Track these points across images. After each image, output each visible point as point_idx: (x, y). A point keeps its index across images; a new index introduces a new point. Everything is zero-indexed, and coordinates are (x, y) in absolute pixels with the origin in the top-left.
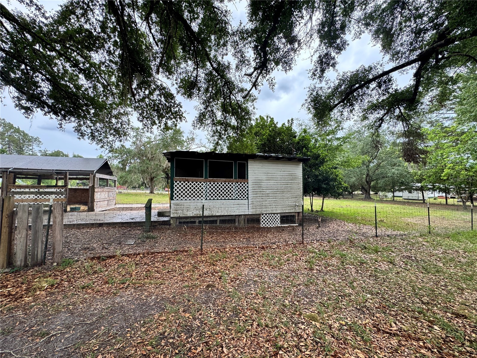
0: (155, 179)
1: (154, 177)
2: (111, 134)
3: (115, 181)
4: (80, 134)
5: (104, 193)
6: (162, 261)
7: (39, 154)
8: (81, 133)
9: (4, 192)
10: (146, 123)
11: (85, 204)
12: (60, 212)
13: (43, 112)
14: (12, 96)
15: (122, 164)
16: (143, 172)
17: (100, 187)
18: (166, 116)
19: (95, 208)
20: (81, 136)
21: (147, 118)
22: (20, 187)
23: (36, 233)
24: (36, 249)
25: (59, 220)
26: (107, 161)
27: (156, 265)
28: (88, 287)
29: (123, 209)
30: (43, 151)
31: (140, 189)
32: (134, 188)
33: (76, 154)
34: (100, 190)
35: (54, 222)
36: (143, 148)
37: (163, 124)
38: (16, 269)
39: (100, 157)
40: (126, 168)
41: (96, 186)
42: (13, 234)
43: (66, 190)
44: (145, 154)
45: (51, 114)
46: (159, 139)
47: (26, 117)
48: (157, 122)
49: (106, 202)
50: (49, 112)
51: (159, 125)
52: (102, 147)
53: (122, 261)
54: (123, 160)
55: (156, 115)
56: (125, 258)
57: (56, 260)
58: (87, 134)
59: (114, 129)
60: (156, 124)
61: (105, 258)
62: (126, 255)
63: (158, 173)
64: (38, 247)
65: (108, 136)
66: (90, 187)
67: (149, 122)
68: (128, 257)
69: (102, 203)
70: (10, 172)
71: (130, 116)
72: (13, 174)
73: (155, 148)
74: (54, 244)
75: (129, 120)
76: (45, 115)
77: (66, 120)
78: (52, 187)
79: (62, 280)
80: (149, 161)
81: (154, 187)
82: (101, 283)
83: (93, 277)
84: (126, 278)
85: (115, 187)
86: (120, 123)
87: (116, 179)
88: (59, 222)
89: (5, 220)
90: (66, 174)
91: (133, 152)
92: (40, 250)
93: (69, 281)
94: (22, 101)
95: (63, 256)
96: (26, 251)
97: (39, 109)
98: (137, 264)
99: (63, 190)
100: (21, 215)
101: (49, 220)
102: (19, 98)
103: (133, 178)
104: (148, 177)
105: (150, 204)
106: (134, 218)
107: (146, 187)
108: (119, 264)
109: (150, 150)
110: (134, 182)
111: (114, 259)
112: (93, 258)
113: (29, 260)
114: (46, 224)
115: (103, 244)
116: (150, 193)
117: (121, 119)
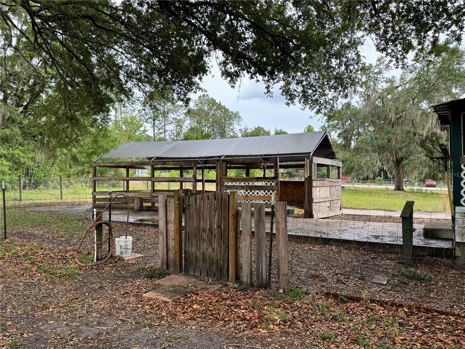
0: (405, 162)
1: (402, 158)
2: (330, 88)
3: (339, 168)
4: (288, 97)
5: (325, 188)
6: (451, 332)
7: (239, 135)
8: (290, 95)
9: (219, 186)
10: (393, 51)
11: (300, 205)
12: (284, 216)
13: (250, 74)
14: (219, 62)
15: (345, 138)
16: (381, 149)
17: (319, 179)
18: (436, 26)
19: (314, 213)
20: (289, 100)
21: (394, 41)
22: (232, 180)
23: (259, 241)
24: (261, 264)
25: (282, 227)
26: (327, 136)
27: (440, 336)
28: (330, 339)
29: (354, 217)
30: (243, 130)
31: (374, 182)
32: (366, 179)
33: (279, 129)
34: (319, 183)
35: (278, 229)
36: (378, 103)
37: (427, 43)
38: (244, 286)
39: (308, 131)
40: (351, 144)
41: (313, 178)
42: (239, 239)
43: (277, 184)
44: (385, 113)
45: (258, 75)
46: (411, 80)
47: (231, 86)
48: (415, 43)
49: (328, 204)
50: (255, 73)
51: (420, 47)
52: (318, 112)
53: (372, 310)
54: (345, 131)
55: (413, 30)
56: (378, 307)
57: (282, 285)
58: (297, 95)
59: (336, 78)
60: (414, 48)
61: (345, 299)
62: (378, 301)
63: (412, 148)
64: (262, 262)
65: (327, 92)
66: (305, 179)
67: (399, 47)
68: (382, 306)
69: (322, 204)
70: (223, 161)
71: (359, 48)
72: (224, 163)
73: (402, 100)
74: (278, 261)
75: (358, 55)
76: (252, 78)
77: (273, 79)
78: (258, 179)
79: (294, 317)
80: (393, 127)
81: (404, 178)
82: (348, 339)
83: (333, 325)
84: (386, 344)
85: (339, 178)
86: (345, 64)
87: (340, 164)
88: (282, 231)
89: (231, 221)
90: (276, 160)
91: (362, 114)
92: (264, 266)
93: (303, 322)
94: (228, 66)
95: (289, 282)
96: (251, 265)
97: (245, 72)
98: (401, 324)
99: (273, 184)
100: (245, 216)
101: (272, 226)
102: (225, 63)
103: (364, 161)
104: (391, 159)
105: (411, 211)
106: (378, 236)
107: (386, 178)
108: (369, 315)
109: (393, 104)
110: (365, 169)
111: (358, 304)
112: (327, 295)
113: (255, 278)
114: (269, 231)
115: (337, 274)
116: (395, 190)
117: (346, 57)
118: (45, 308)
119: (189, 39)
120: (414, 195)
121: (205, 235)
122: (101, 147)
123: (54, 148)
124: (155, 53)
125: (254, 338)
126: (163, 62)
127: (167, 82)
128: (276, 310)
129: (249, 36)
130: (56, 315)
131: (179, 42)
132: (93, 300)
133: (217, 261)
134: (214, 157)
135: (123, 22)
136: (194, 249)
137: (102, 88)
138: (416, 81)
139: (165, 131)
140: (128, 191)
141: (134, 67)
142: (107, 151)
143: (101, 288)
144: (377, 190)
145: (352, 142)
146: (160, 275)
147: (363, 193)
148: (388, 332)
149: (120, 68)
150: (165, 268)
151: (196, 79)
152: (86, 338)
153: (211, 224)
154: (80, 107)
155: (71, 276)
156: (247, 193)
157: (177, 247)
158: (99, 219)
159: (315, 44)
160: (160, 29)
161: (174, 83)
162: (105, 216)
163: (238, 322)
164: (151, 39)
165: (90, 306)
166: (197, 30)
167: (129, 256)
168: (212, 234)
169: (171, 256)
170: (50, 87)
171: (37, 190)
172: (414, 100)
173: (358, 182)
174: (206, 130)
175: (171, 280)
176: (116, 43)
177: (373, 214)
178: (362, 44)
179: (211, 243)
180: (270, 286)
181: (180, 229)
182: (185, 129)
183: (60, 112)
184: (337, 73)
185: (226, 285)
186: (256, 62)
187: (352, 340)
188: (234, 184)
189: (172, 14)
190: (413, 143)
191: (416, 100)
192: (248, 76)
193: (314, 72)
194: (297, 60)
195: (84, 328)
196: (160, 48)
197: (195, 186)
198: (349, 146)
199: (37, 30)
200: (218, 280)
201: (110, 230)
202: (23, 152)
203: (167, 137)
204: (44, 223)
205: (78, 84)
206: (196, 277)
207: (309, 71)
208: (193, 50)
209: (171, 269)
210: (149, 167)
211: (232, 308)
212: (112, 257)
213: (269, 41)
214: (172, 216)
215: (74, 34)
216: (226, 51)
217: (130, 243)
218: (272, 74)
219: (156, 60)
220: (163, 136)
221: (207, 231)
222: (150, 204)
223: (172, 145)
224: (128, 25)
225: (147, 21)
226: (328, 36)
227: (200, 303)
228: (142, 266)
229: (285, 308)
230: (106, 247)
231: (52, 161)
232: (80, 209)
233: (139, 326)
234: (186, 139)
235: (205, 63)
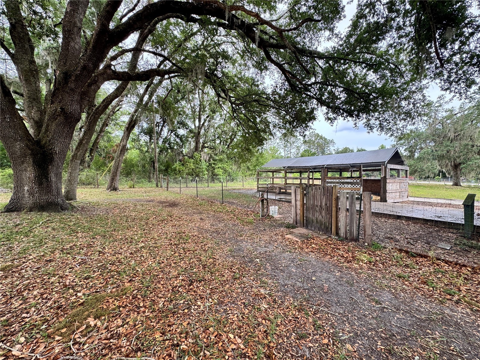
0: (462, 166)
1: (460, 164)
2: (401, 120)
3: (407, 171)
4: (369, 128)
5: (396, 184)
7: (334, 152)
8: (370, 127)
9: (323, 182)
11: (377, 193)
12: (369, 201)
14: (323, 113)
15: (410, 151)
16: (441, 158)
17: (391, 178)
19: (387, 199)
21: (457, 82)
22: (330, 178)
23: (352, 215)
25: (368, 207)
26: (397, 151)
28: (404, 278)
30: (336, 150)
32: (427, 178)
33: (360, 148)
34: (391, 181)
35: (364, 208)
36: (439, 126)
38: (341, 239)
39: (382, 148)
40: (415, 155)
41: (387, 177)
42: (338, 212)
43: (361, 181)
44: (444, 133)
45: (348, 117)
46: (469, 108)
49: (398, 194)
50: (347, 116)
52: (392, 135)
53: (438, 265)
54: (410, 147)
56: (443, 264)
57: (367, 241)
58: (375, 126)
59: (405, 113)
61: (415, 255)
62: (443, 260)
63: (470, 156)
64: (353, 226)
65: (398, 122)
66: (381, 178)
68: (447, 264)
69: (394, 194)
70: (325, 168)
71: (424, 91)
72: (326, 169)
73: (461, 123)
74: (364, 227)
75: (424, 96)
76: (344, 119)
77: (359, 119)
78: (348, 178)
79: (377, 261)
80: (451, 142)
81: (461, 177)
82: (418, 280)
83: (406, 269)
84: (452, 289)
85: (407, 177)
86: (413, 104)
87: (408, 169)
88: (368, 209)
89: (334, 202)
90: (360, 167)
91: (424, 135)
92: (355, 229)
93: (383, 264)
94: (329, 115)
95: (372, 239)
96: (346, 228)
97: (340, 117)
98: (465, 278)
99: (358, 181)
100: (342, 200)
101: (361, 206)
102: (327, 113)
103: (426, 166)
104: (449, 164)
105: (472, 201)
106: (441, 217)
107: (444, 176)
108: (435, 268)
109: (452, 126)
110: (427, 171)
111: (426, 260)
112: (401, 251)
113: (348, 235)
114: (359, 209)
115: (407, 238)
116: (453, 185)
117: (414, 99)
118: (241, 236)
119: (306, 103)
120: (471, 189)
121: (317, 209)
122: (260, 162)
123: (241, 163)
124: (288, 113)
125: (350, 268)
126: (292, 117)
127: (294, 127)
128: (364, 255)
129: (343, 96)
130: (246, 240)
131: (301, 106)
132: (261, 235)
133: (325, 223)
134: (320, 166)
135: (272, 100)
136: (311, 216)
137: (262, 134)
138: (475, 108)
139: (291, 153)
140: (273, 184)
141: (277, 121)
142: (262, 164)
143: (264, 230)
144: (436, 185)
145: (416, 154)
146: (293, 227)
147: (425, 187)
148: (453, 282)
149: (270, 123)
150: (295, 224)
151: (310, 124)
152: (260, 252)
153: (321, 203)
154: (251, 144)
155: (251, 223)
156: (340, 186)
157: (302, 213)
158: (263, 197)
159: (389, 94)
160: (291, 100)
161: (297, 127)
162: (265, 197)
163: (339, 258)
164: (286, 106)
165: (260, 238)
166: (311, 98)
167: (276, 216)
168: (322, 208)
169: (298, 218)
170: (238, 136)
171: (233, 183)
172: (472, 121)
173: (420, 180)
174: (313, 151)
175: (298, 230)
176: (268, 111)
177: (435, 202)
178: (427, 88)
179: (321, 213)
180: (358, 240)
181: (303, 205)
182: (301, 151)
183: (243, 147)
184: (406, 110)
185: (330, 237)
186: (348, 110)
187: (422, 281)
188: (332, 180)
189: (298, 92)
190: (471, 152)
191: (474, 122)
192: (342, 119)
193: (389, 111)
194: (376, 105)
195: (259, 248)
196: (290, 110)
197: (309, 182)
198: (413, 156)
199: (234, 111)
200: (325, 233)
201: (268, 202)
202: (228, 165)
203: (292, 156)
204: (237, 197)
205: (251, 133)
206: (312, 230)
207: (384, 111)
208: (308, 109)
209: (298, 225)
210: (283, 172)
211: (335, 249)
212: (268, 215)
213: (356, 97)
214: (299, 197)
215: (250, 109)
216: (328, 107)
217: (277, 209)
218: (358, 116)
219: (288, 117)
220: (289, 155)
221: (319, 206)
222: (284, 191)
223: (296, 160)
224: (275, 101)
225: (284, 98)
226: (399, 87)
227: (316, 244)
228: (283, 221)
229: (369, 254)
230: (265, 210)
231: (239, 169)
232: (252, 192)
233: (284, 251)
234: (302, 156)
235: (315, 114)
